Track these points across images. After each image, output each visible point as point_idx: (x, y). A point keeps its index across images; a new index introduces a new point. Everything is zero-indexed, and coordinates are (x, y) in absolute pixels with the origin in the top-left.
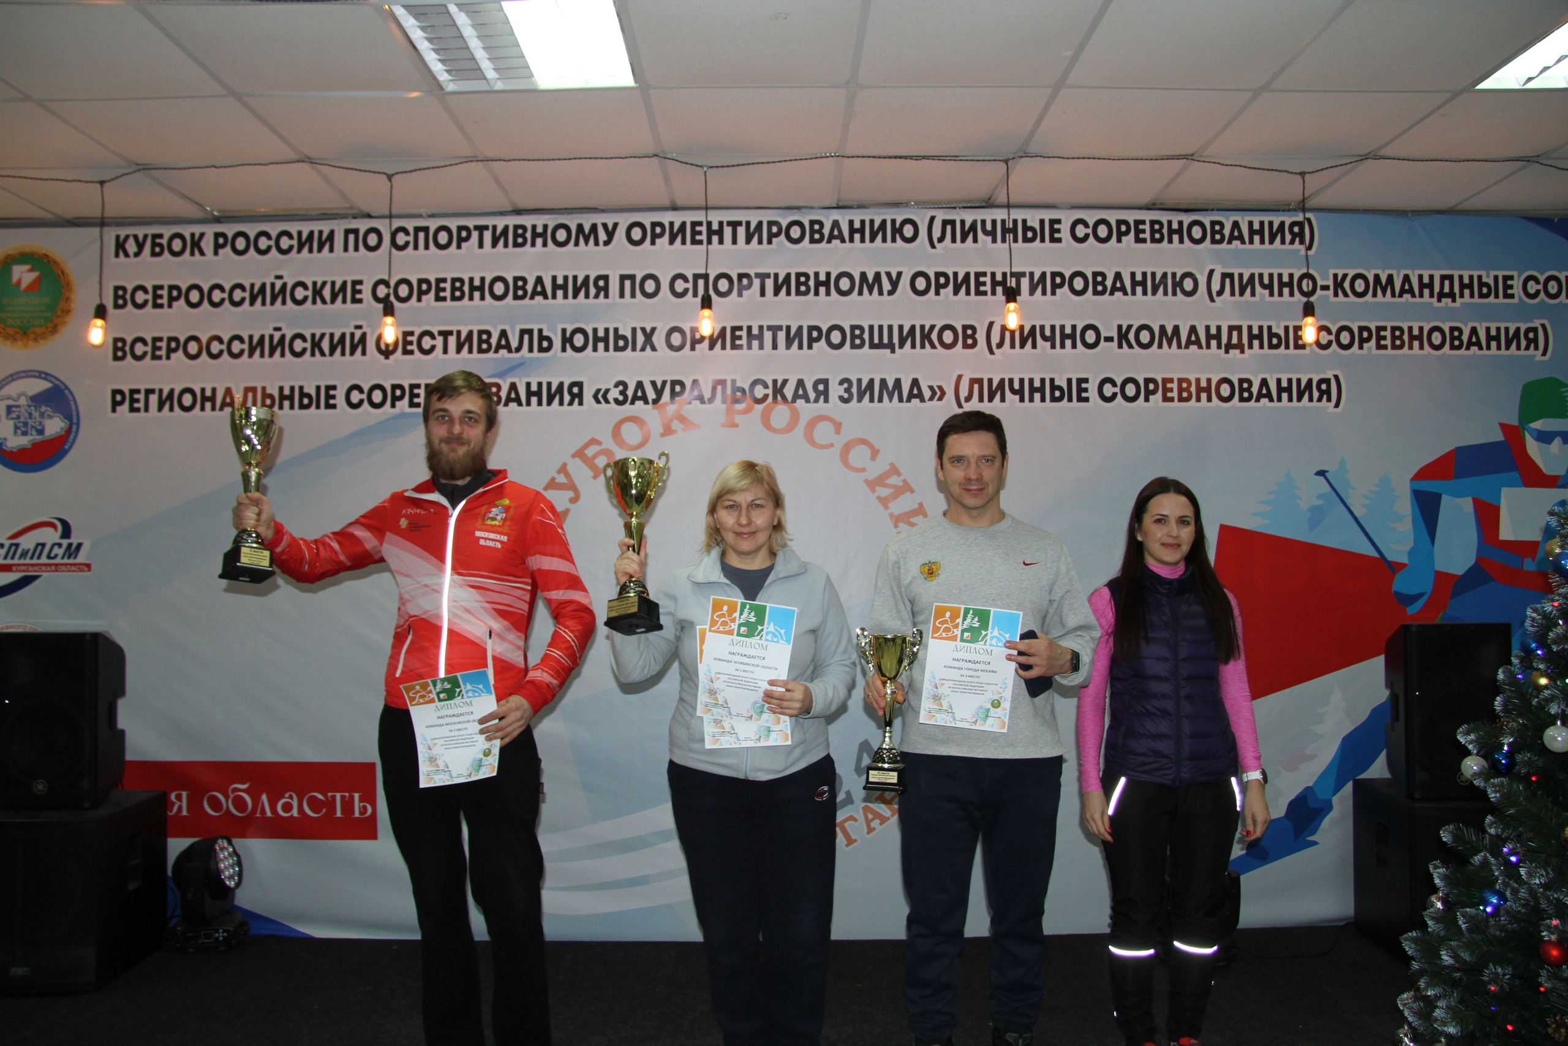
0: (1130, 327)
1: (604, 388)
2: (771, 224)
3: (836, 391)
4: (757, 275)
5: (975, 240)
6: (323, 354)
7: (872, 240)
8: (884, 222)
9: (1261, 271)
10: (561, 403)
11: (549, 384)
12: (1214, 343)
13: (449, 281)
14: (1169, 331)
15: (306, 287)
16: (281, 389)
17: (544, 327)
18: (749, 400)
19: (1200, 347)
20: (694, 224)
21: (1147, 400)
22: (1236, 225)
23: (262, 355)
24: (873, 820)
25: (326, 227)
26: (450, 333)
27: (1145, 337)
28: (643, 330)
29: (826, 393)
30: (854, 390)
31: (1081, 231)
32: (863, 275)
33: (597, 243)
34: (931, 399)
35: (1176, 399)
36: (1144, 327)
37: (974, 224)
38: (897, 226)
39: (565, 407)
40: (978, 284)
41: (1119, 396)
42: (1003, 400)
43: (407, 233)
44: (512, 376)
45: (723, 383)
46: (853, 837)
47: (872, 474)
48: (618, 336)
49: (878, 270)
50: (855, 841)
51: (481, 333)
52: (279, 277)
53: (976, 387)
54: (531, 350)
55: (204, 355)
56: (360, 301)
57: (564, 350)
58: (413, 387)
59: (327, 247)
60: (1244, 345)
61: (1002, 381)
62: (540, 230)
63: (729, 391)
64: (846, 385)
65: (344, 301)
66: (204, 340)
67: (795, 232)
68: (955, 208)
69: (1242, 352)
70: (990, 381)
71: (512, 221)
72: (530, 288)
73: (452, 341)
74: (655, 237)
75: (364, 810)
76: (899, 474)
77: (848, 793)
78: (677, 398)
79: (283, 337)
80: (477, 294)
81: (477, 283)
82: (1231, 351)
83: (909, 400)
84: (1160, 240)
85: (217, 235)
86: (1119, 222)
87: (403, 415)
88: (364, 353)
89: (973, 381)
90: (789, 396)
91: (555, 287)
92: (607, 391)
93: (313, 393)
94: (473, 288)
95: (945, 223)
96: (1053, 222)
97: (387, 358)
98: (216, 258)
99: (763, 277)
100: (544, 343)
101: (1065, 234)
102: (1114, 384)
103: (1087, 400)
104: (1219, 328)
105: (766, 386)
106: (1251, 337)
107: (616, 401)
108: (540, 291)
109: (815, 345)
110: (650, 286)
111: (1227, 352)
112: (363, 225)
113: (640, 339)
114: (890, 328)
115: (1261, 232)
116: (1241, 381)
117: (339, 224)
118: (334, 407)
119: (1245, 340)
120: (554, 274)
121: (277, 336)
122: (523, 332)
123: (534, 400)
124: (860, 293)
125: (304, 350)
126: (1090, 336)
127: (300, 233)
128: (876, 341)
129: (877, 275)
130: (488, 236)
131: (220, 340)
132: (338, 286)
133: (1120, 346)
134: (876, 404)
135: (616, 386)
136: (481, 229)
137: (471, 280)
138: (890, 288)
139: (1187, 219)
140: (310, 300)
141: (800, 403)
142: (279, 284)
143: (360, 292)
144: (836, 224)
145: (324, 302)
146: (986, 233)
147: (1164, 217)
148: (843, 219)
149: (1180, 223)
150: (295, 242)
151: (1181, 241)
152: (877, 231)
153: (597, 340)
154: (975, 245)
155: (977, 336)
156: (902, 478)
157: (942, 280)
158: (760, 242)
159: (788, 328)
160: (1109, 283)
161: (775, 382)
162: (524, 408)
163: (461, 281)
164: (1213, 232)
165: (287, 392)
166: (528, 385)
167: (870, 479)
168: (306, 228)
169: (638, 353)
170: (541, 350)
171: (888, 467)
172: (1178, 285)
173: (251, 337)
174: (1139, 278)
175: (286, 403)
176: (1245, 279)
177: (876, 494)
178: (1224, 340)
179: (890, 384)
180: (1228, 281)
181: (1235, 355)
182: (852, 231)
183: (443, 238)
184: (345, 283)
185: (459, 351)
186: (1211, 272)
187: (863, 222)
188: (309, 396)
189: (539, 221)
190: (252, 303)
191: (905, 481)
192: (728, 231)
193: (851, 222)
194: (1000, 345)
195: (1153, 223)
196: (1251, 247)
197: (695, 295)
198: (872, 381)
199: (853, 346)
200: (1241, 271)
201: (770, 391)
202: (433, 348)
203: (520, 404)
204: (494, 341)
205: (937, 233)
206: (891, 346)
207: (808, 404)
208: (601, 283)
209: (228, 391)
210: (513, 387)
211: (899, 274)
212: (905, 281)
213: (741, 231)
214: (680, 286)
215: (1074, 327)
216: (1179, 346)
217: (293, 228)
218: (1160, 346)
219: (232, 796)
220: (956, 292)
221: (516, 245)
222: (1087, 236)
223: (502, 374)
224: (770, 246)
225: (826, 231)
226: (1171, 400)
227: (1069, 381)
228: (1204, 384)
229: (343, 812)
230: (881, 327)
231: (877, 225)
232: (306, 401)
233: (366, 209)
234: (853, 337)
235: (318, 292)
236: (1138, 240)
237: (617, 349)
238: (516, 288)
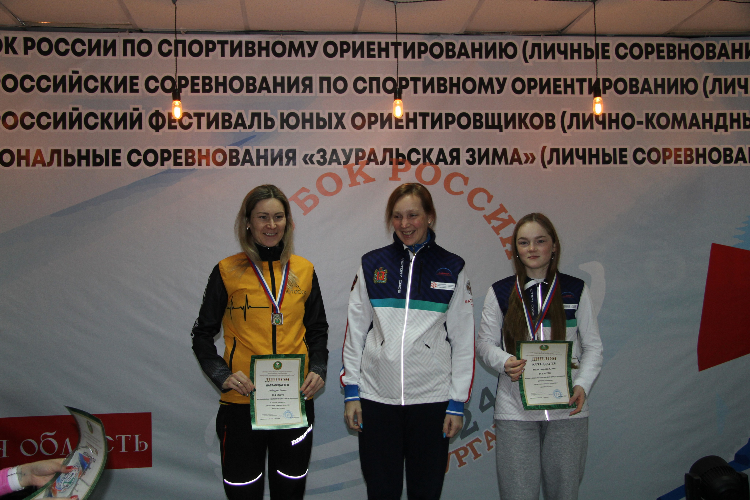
0: (653, 115)
1: (310, 153)
2: (420, 44)
3: (464, 156)
4: (412, 79)
5: (553, 57)
6: (110, 127)
7: (487, 56)
8: (494, 45)
9: (739, 77)
10: (281, 164)
11: (273, 150)
12: (707, 125)
13: (201, 78)
14: (679, 117)
15: (96, 80)
16: (79, 151)
17: (269, 112)
18: (407, 162)
19: (699, 128)
20: (370, 44)
21: (664, 162)
22: (723, 46)
23: (64, 127)
24: (491, 441)
25: (109, 38)
26: (203, 115)
27: (663, 122)
28: (336, 114)
29: (458, 158)
30: (476, 156)
31: (622, 51)
32: (481, 80)
33: (303, 55)
34: (526, 162)
35: (683, 162)
36: (662, 115)
37: (553, 45)
38: (503, 47)
39: (284, 167)
40: (556, 86)
41: (647, 161)
42: (572, 163)
43: (170, 44)
44: (247, 145)
45: (390, 151)
46: (479, 453)
47: (488, 212)
48: (319, 119)
49: (491, 77)
50: (480, 455)
51: (224, 115)
52: (77, 72)
53: (555, 154)
54: (259, 127)
55: (19, 125)
56: (137, 91)
57: (282, 127)
58: (176, 151)
59: (111, 52)
60: (727, 126)
61: (571, 150)
62: (264, 45)
63: (394, 156)
64: (471, 153)
65: (125, 91)
66: (19, 116)
67: (437, 50)
68: (540, 36)
69: (726, 130)
70: (564, 150)
71: (245, 38)
72: (258, 84)
73: (204, 120)
74: (343, 52)
75: (142, 446)
76: (506, 212)
77: (475, 423)
78: (360, 161)
79: (80, 115)
80: (221, 88)
81: (221, 80)
82: (719, 130)
83: (511, 163)
84: (673, 57)
85: (26, 40)
86: (647, 45)
87: (169, 171)
88: (140, 127)
89: (553, 150)
90: (434, 160)
91: (276, 84)
92: (312, 155)
93: (104, 155)
94: (218, 84)
95: (534, 45)
96: (604, 45)
97: (157, 131)
98: (26, 56)
99: (415, 80)
100: (269, 123)
101: (612, 53)
102: (643, 152)
103: (626, 162)
104: (711, 115)
105: (418, 153)
106: (732, 121)
107: (318, 162)
108: (264, 86)
109: (450, 126)
110: (340, 85)
111: (716, 131)
112: (137, 38)
113: (334, 121)
114: (499, 115)
115: (740, 51)
116: (725, 150)
117: (119, 36)
118: (119, 164)
119: (728, 123)
120: (275, 75)
121: (75, 114)
122: (254, 115)
123: (262, 161)
124: (480, 92)
125: (96, 125)
126: (628, 121)
127: (90, 41)
128: (490, 123)
129: (490, 80)
130: (227, 48)
131: (32, 117)
132: (120, 80)
133: (647, 127)
134: (490, 165)
135: (319, 152)
136: (223, 43)
137: (217, 78)
138: (499, 89)
139: (691, 43)
140: (99, 88)
141: (441, 164)
142: (75, 77)
143: (137, 84)
144: (463, 45)
145: (110, 91)
146: (560, 52)
147: (676, 42)
148: (468, 41)
149: (687, 46)
150: (86, 48)
151: (687, 58)
152: (490, 51)
153: (305, 121)
154: (553, 60)
155: (555, 121)
156: (508, 214)
157: (532, 84)
158: (413, 57)
159: (433, 114)
160: (640, 86)
161: (424, 150)
162: (256, 167)
163: (210, 79)
164: (708, 51)
165: (84, 153)
166: (258, 151)
167: (487, 215)
168: (94, 38)
169: (333, 130)
170: (266, 127)
171: (499, 207)
172: (685, 86)
173: (55, 114)
174: (659, 82)
175: (84, 162)
176: (729, 82)
177: (491, 225)
178: (714, 123)
179: (500, 152)
180: (717, 84)
181: (721, 133)
182: (474, 50)
183: (196, 48)
184: (125, 78)
185: (209, 127)
186: (707, 78)
187: (480, 44)
188: (100, 157)
189: (263, 39)
190: (55, 90)
191: (509, 216)
192: (392, 49)
193: (473, 44)
194: (570, 127)
195: (669, 45)
196: (733, 61)
197: (371, 91)
198: (487, 150)
199: (475, 127)
200: (726, 77)
201: (421, 157)
202: (190, 125)
203: (252, 164)
204: (233, 121)
205: (528, 52)
206: (499, 127)
207: (446, 166)
208: (307, 82)
209: (39, 152)
210: (247, 152)
211: (505, 79)
212: (509, 84)
213: (401, 49)
214: (360, 85)
215: (617, 115)
216: (685, 127)
217: (85, 37)
218: (673, 127)
219: (43, 441)
220: (541, 92)
221: (247, 55)
222: (626, 55)
223: (240, 144)
224: (420, 60)
225: (457, 50)
226: (680, 162)
227: (615, 150)
228: (701, 152)
229: (126, 450)
230: (493, 115)
231: (490, 46)
232: (98, 160)
233: (140, 25)
234: (475, 121)
235: (105, 84)
236: (659, 57)
237: (319, 127)
238: (248, 85)
